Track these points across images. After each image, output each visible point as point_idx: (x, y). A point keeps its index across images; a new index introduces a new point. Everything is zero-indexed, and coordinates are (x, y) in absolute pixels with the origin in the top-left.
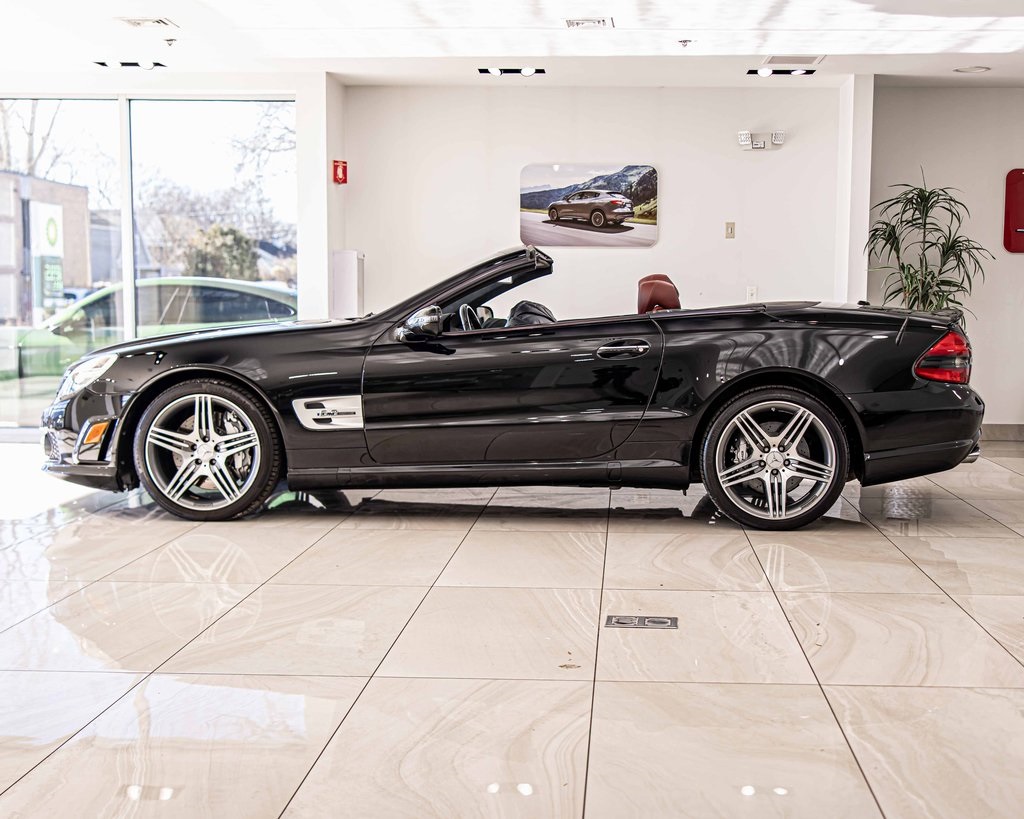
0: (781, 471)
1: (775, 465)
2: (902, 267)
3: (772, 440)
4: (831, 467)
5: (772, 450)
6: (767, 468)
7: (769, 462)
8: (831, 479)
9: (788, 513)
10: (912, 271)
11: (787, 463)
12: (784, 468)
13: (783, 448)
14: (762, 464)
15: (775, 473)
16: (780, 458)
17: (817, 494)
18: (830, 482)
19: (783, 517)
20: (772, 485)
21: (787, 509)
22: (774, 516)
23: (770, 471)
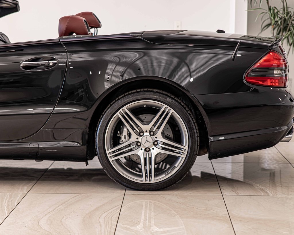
0: (151, 149)
1: (147, 145)
2: (270, 9)
3: (144, 128)
4: (186, 146)
5: (145, 134)
6: (141, 147)
7: (143, 143)
8: (185, 155)
9: (155, 179)
10: (276, 11)
11: (155, 143)
12: (154, 147)
13: (152, 133)
14: (138, 144)
15: (147, 150)
16: (151, 140)
17: (176, 166)
18: (184, 157)
19: (153, 182)
20: (145, 159)
21: (155, 176)
22: (146, 181)
23: (143, 149)
